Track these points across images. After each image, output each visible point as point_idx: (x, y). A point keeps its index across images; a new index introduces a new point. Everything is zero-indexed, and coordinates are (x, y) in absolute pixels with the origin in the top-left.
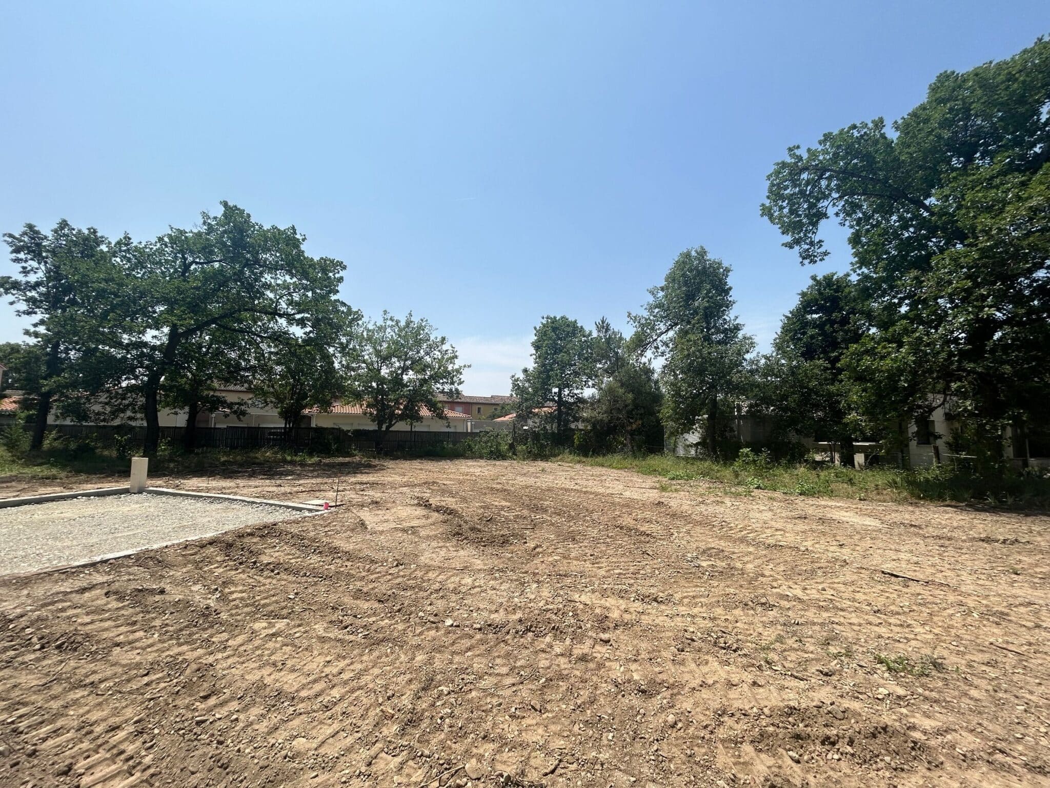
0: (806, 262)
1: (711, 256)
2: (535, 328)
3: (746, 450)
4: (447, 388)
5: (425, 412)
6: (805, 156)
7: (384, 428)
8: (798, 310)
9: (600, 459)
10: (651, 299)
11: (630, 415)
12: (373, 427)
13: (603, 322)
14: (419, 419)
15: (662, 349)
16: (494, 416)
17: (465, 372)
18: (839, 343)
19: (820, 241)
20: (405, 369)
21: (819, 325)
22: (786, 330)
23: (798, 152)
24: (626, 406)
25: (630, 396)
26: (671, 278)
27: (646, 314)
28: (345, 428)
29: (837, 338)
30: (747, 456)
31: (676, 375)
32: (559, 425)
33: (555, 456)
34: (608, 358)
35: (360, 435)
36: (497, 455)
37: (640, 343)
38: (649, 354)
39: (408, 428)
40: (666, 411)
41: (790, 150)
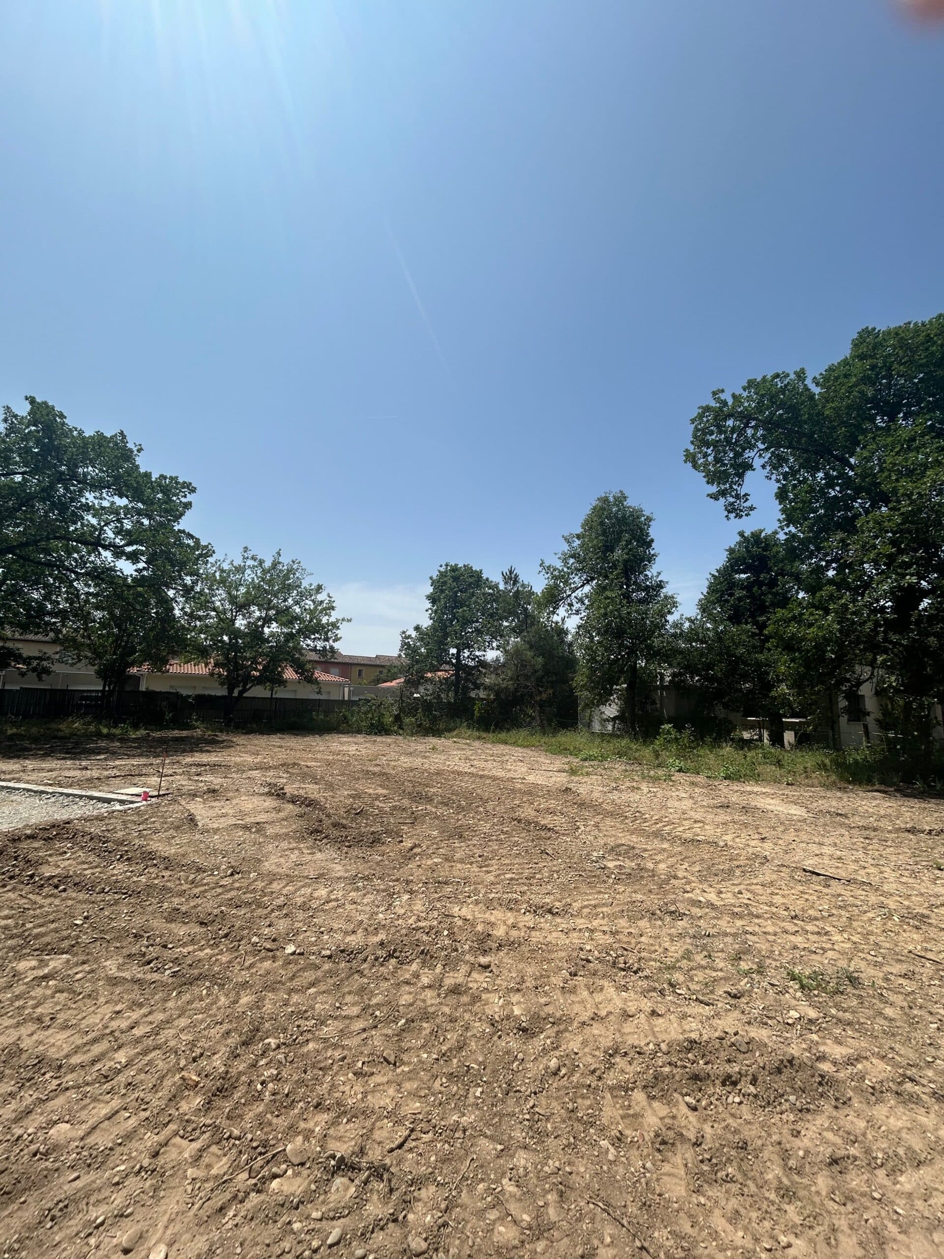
0: (732, 516)
1: (632, 502)
2: (431, 578)
3: (667, 726)
4: (319, 645)
5: (290, 674)
6: (730, 402)
7: (236, 693)
8: (725, 568)
9: (503, 735)
10: (566, 548)
11: (539, 682)
12: (222, 692)
13: (511, 573)
14: (282, 682)
15: (577, 606)
16: (378, 681)
17: (343, 626)
18: (768, 607)
19: (746, 495)
20: (267, 621)
21: (748, 586)
22: (712, 589)
23: (723, 396)
24: (536, 672)
25: (540, 660)
26: (588, 525)
27: (559, 564)
28: (184, 692)
29: (764, 601)
30: (669, 733)
31: (591, 638)
32: (456, 692)
33: (450, 730)
34: (516, 615)
35: (203, 701)
36: (379, 729)
37: (553, 598)
38: (562, 611)
39: (267, 694)
40: (580, 679)
41: (714, 393)
